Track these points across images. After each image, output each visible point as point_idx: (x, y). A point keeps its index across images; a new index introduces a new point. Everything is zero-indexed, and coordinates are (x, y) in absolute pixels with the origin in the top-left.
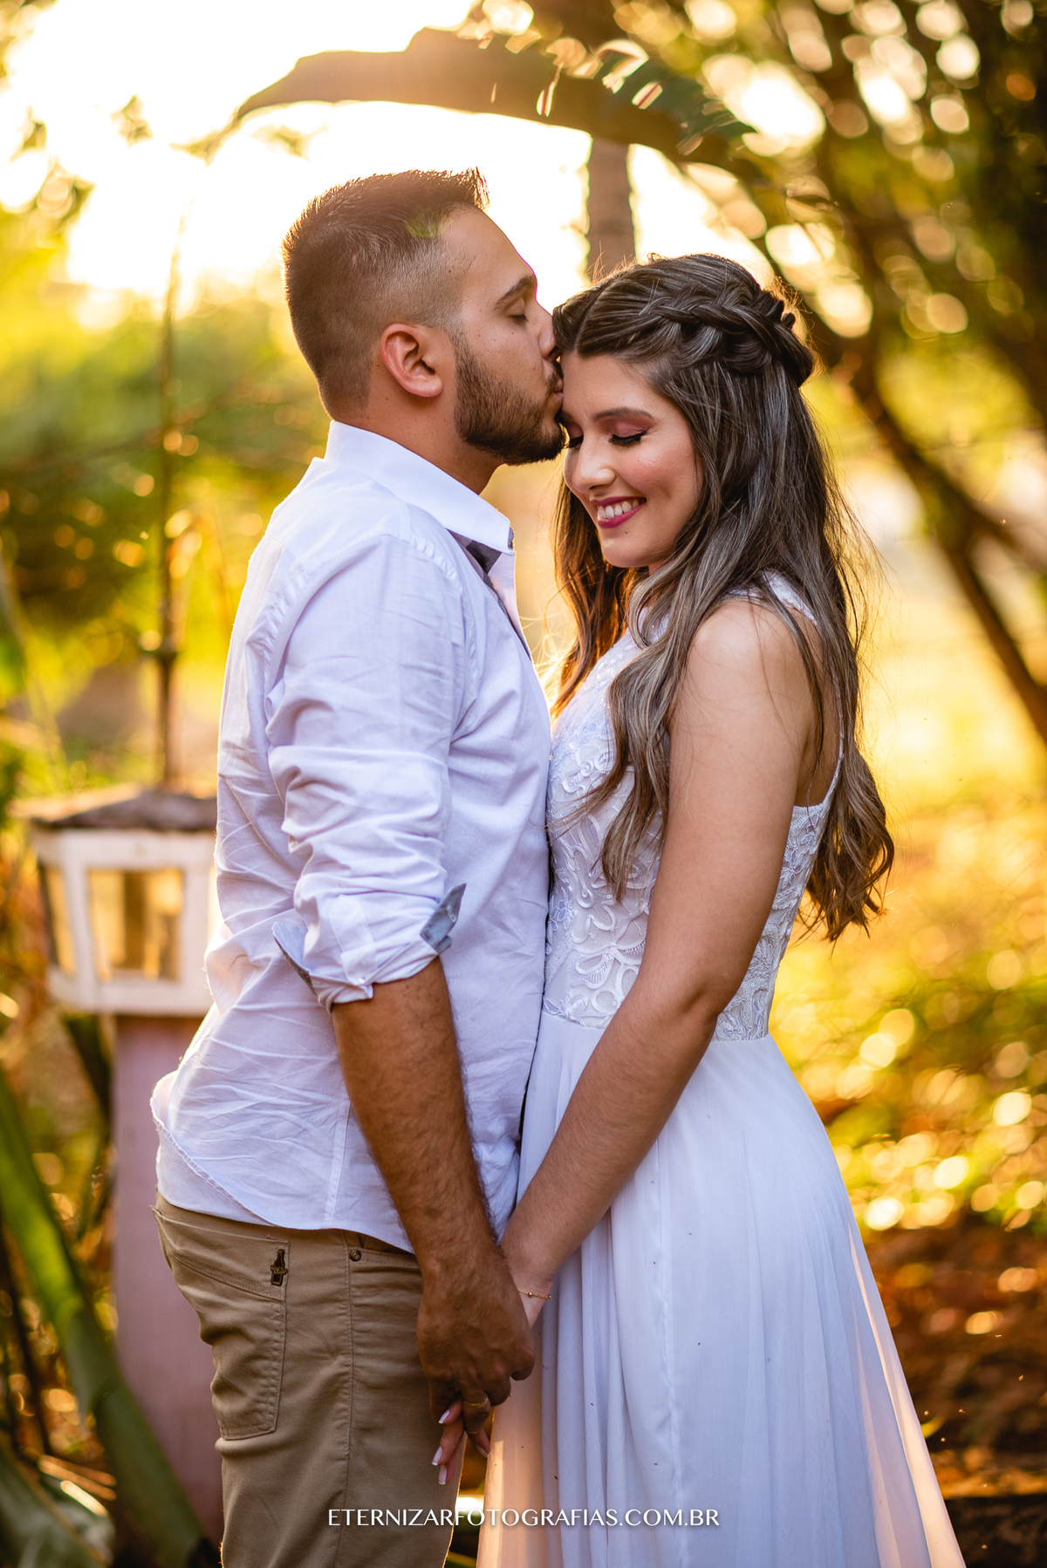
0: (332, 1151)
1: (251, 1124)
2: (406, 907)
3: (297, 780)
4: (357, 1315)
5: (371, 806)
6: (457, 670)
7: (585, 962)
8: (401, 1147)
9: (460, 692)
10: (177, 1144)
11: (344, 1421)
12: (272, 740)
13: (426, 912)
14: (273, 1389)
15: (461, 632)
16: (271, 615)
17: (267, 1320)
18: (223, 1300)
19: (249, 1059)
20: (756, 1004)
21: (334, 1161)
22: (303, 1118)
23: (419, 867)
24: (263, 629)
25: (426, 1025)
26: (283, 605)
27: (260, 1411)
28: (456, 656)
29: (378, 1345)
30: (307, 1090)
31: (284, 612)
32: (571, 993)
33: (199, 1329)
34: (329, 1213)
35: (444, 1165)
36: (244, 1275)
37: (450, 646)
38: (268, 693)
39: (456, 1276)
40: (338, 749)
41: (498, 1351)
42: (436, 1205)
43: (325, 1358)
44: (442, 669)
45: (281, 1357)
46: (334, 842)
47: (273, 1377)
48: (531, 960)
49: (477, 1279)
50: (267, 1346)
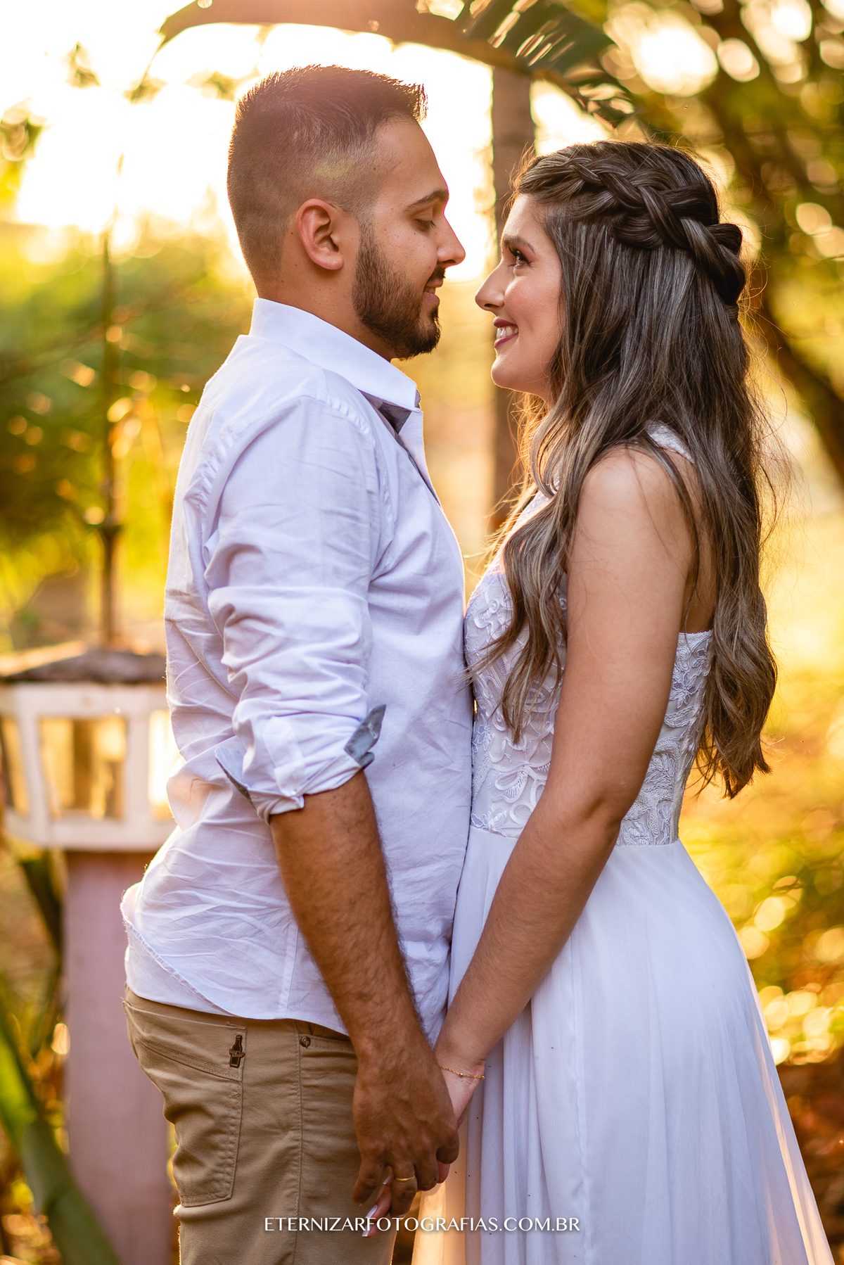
0: (285, 950)
1: (212, 925)
2: (332, 726)
3: (233, 616)
4: (306, 1095)
5: (298, 637)
6: (373, 515)
7: (503, 779)
8: (333, 940)
9: (376, 534)
10: (146, 943)
11: (294, 1190)
12: (210, 584)
13: (350, 729)
14: (230, 1161)
15: (375, 481)
16: (205, 472)
17: (225, 1098)
18: (185, 1081)
19: (209, 867)
20: (660, 812)
21: (287, 958)
22: (258, 920)
23: (342, 690)
24: (198, 486)
25: (352, 831)
26: (215, 463)
27: (218, 1181)
28: (371, 503)
29: (324, 1122)
30: (262, 895)
31: (217, 469)
32: (493, 807)
33: (164, 1107)
34: (282, 1005)
35: (373, 954)
36: (205, 1058)
37: (366, 493)
38: (205, 543)
39: (387, 1053)
40: (268, 587)
41: (425, 1123)
42: (366, 990)
43: (277, 1134)
44: (359, 514)
45: (238, 1132)
46: (265, 669)
47: (230, 1150)
48: (459, 776)
49: (405, 1056)
50: (225, 1121)
